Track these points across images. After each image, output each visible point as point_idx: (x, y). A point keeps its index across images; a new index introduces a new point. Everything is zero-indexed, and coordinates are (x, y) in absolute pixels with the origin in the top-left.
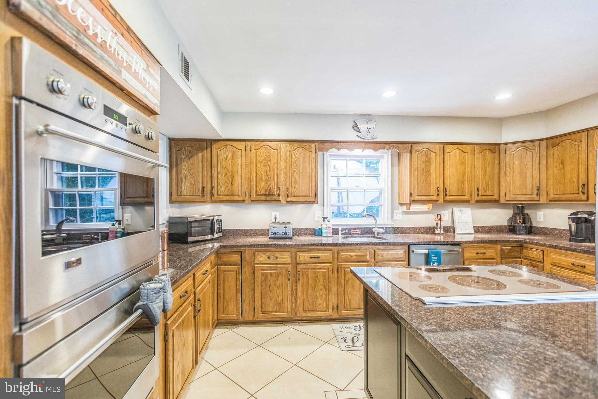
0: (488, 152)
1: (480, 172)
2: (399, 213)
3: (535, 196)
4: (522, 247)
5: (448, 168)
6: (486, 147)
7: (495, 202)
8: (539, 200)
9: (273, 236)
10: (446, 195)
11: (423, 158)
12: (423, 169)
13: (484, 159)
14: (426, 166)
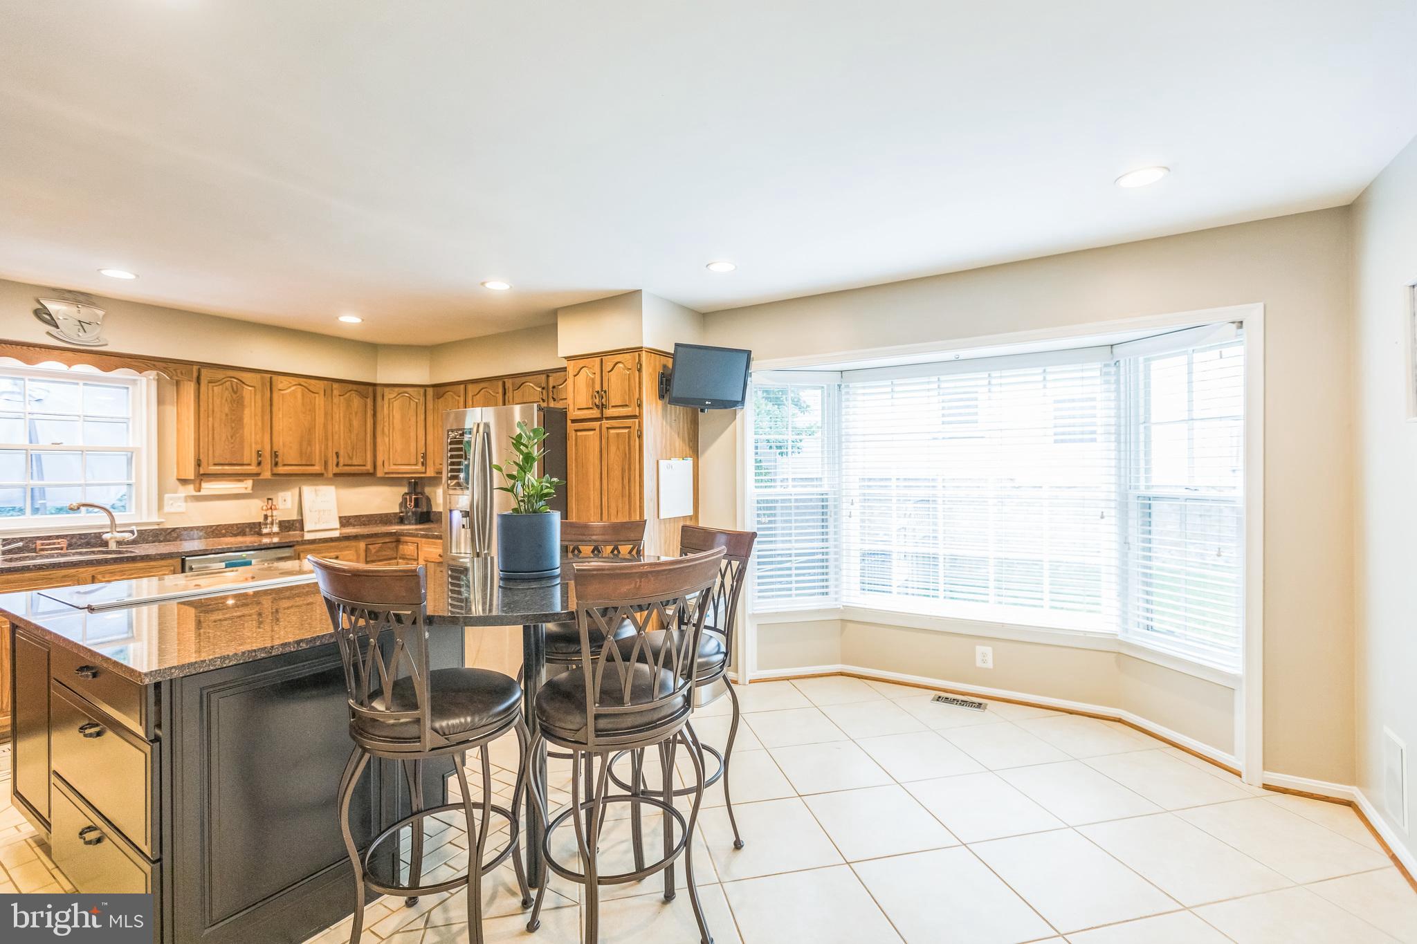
0: (354, 394)
1: (342, 428)
2: (179, 498)
3: (419, 468)
4: (398, 541)
5: (281, 416)
6: (351, 387)
7: (367, 476)
8: (425, 473)
10: (276, 464)
11: (227, 394)
12: (227, 415)
13: (348, 406)
14: (234, 410)
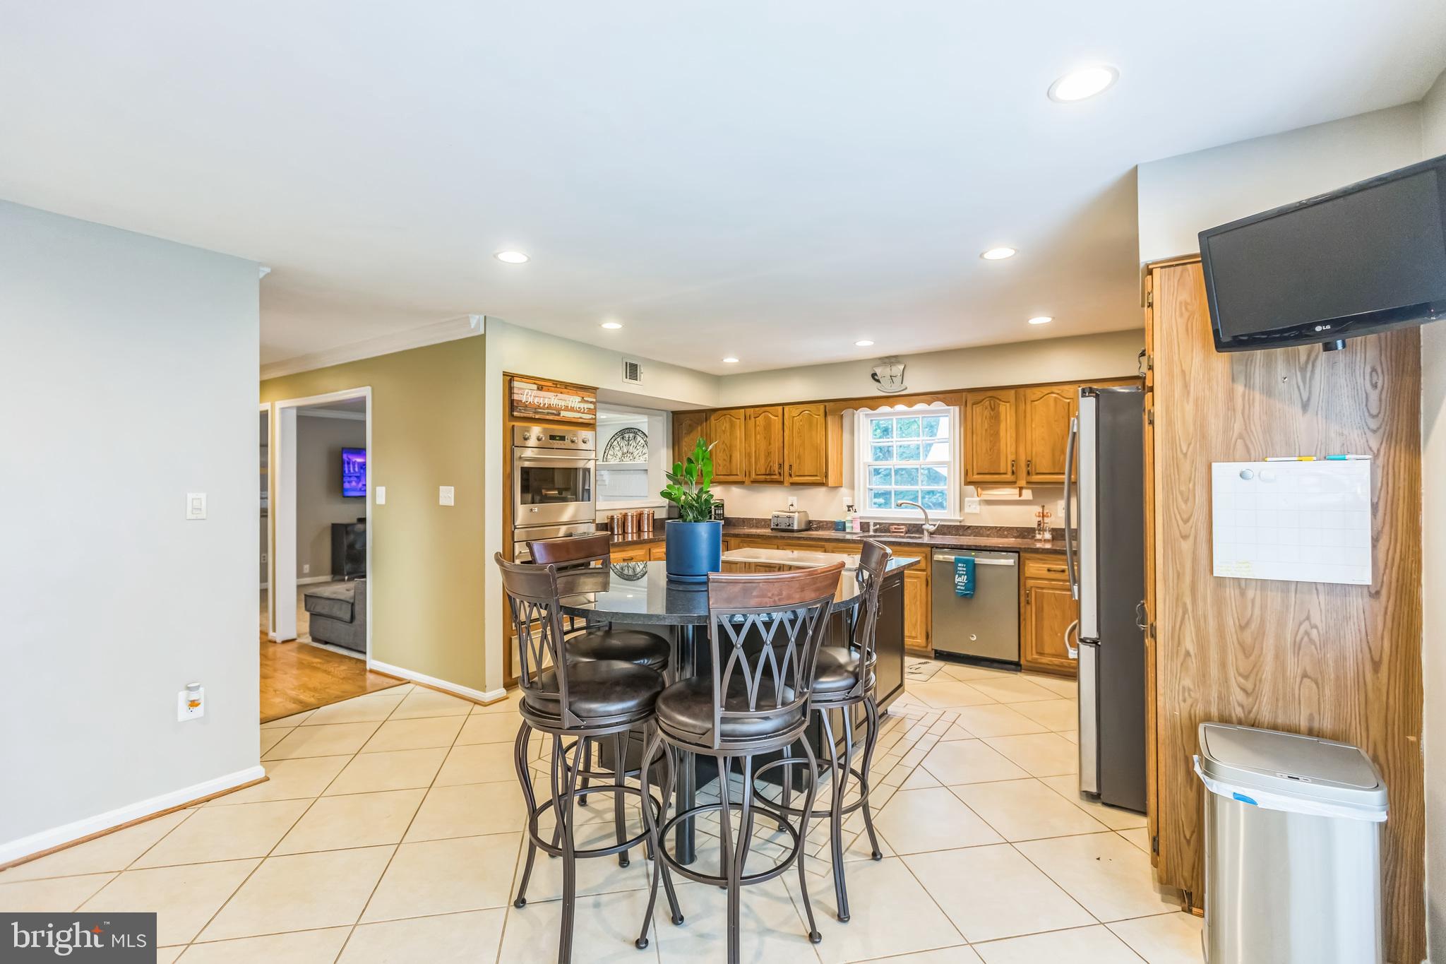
2: (974, 502)
5: (1034, 426)
9: (775, 527)
10: (1029, 473)
11: (987, 412)
12: (986, 430)
14: (992, 426)
